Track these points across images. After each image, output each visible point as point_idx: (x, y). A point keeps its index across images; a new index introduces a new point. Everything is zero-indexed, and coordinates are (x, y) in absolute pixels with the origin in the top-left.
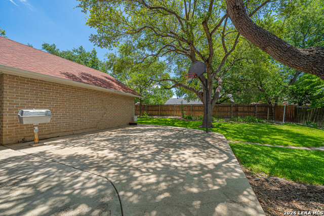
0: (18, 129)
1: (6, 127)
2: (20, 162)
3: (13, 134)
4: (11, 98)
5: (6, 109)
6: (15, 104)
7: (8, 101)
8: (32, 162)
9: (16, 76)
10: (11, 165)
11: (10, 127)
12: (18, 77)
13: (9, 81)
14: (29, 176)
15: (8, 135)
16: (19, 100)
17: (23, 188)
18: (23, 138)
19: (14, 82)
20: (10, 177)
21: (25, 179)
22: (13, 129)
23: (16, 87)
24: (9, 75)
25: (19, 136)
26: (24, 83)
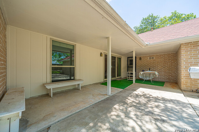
0: (192, 81)
1: (183, 79)
2: (177, 106)
3: (189, 84)
4: (187, 59)
5: (183, 67)
6: (189, 63)
7: (184, 61)
8: (184, 111)
9: (190, 43)
10: (169, 105)
11: (187, 79)
12: (191, 42)
13: (185, 47)
14: (168, 121)
15: (185, 84)
16: (193, 60)
17: (156, 126)
18: (197, 89)
19: (189, 47)
20: (160, 113)
21: (164, 121)
22: (188, 81)
23: (190, 51)
24: (185, 43)
25: (193, 86)
26: (196, 46)
